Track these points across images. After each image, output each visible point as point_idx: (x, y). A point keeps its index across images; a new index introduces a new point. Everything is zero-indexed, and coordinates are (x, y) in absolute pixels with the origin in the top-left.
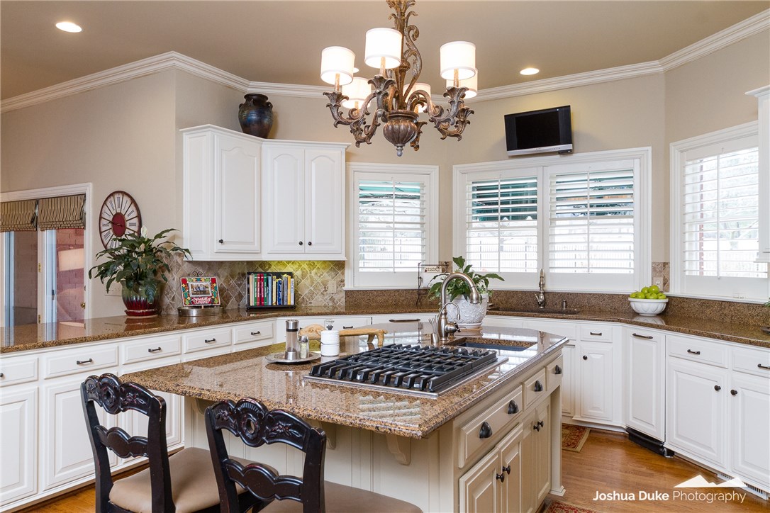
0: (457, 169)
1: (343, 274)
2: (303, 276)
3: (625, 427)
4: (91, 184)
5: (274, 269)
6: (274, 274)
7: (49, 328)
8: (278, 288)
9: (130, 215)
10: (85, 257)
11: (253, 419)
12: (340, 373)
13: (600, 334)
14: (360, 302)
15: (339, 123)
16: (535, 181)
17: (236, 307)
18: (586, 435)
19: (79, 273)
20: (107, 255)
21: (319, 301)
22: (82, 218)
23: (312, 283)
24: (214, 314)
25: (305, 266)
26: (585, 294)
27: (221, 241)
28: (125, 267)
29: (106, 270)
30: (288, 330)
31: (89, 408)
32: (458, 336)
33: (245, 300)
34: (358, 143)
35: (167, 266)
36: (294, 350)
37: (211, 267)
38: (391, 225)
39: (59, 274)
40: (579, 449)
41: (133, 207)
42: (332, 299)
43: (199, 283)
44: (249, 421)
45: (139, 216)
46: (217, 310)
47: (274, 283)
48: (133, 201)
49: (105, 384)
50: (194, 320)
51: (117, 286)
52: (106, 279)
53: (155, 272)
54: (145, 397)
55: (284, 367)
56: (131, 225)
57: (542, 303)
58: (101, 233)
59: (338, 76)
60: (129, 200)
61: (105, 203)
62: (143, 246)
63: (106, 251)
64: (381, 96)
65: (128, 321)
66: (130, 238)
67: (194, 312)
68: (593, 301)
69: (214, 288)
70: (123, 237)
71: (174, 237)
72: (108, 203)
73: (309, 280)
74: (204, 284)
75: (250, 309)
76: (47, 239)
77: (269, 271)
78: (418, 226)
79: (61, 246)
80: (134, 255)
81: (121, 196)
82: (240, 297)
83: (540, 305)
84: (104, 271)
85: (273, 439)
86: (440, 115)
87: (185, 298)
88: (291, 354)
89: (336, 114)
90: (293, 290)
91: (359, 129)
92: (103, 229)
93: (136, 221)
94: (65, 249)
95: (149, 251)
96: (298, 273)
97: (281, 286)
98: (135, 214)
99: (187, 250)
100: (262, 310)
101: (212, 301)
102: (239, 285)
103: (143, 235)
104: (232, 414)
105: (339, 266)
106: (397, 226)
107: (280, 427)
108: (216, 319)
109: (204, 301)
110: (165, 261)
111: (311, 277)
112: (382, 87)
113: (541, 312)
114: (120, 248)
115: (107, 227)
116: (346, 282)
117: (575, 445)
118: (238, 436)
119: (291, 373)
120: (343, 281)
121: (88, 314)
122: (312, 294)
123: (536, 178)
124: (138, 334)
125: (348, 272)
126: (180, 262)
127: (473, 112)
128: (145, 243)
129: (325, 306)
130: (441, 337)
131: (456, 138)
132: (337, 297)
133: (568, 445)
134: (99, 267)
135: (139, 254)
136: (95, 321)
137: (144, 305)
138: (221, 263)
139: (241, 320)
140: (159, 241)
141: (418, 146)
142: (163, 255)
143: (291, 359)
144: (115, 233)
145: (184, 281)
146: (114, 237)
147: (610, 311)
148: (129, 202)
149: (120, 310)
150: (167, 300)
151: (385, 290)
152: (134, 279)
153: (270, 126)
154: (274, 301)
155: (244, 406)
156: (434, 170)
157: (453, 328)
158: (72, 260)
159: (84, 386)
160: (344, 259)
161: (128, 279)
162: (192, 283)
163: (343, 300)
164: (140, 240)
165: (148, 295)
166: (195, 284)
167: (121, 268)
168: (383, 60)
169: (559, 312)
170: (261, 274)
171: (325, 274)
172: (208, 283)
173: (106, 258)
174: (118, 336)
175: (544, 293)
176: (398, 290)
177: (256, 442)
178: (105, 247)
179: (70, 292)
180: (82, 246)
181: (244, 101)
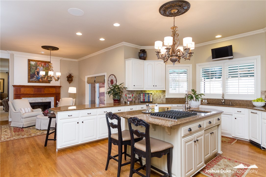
0: (197, 65)
1: (165, 94)
2: (155, 94)
3: (249, 140)
4: (106, 73)
5: (147, 92)
6: (147, 93)
7: (98, 105)
8: (148, 97)
9: (114, 80)
10: (105, 89)
11: (136, 121)
12: (159, 115)
13: (241, 112)
14: (170, 101)
15: (159, 58)
16: (221, 67)
17: (138, 102)
18: (236, 141)
19: (104, 93)
20: (110, 89)
21: (159, 100)
22: (104, 81)
23: (157, 96)
24: (133, 103)
25: (155, 92)
26: (238, 100)
27: (134, 86)
28: (113, 92)
29: (110, 92)
30: (147, 106)
31: (107, 118)
32: (191, 110)
33: (140, 100)
34: (164, 62)
35: (122, 91)
36: (148, 110)
37: (132, 92)
38: (178, 81)
39: (100, 93)
40: (232, 144)
41: (115, 78)
42: (162, 100)
43: (129, 96)
44: (135, 121)
45: (116, 80)
46: (133, 102)
47: (147, 96)
48: (115, 77)
49: (110, 114)
50: (128, 104)
51: (112, 96)
52: (109, 94)
53: (120, 93)
54: (117, 117)
55: (145, 114)
56: (114, 82)
57: (223, 102)
58: (108, 84)
59: (158, 47)
60: (114, 76)
61: (109, 77)
62: (117, 87)
63: (109, 88)
64: (168, 52)
65: (114, 104)
66: (114, 85)
67: (128, 102)
68: (240, 102)
69: (133, 97)
70: (113, 85)
71: (124, 84)
72: (110, 77)
73: (156, 95)
74: (130, 96)
75: (141, 102)
76: (97, 85)
77: (146, 93)
78: (186, 81)
79: (100, 87)
80: (115, 89)
81: (112, 75)
82: (139, 99)
83: (223, 103)
84: (109, 93)
85: (140, 125)
86: (183, 55)
87: (126, 99)
88: (147, 111)
89: (158, 56)
90: (152, 98)
91: (165, 59)
92: (109, 83)
93: (115, 81)
94: (101, 88)
95: (118, 88)
96: (153, 93)
97: (149, 96)
98: (115, 79)
99: (127, 88)
100: (144, 102)
101: (132, 100)
102: (139, 96)
103: (117, 84)
104: (132, 120)
105: (164, 91)
106: (180, 81)
107: (141, 122)
108: (133, 104)
109: (130, 100)
110: (122, 90)
111: (157, 94)
112: (168, 50)
113: (223, 105)
114: (112, 87)
115: (109, 82)
116: (166, 96)
117: (231, 143)
118: (133, 124)
119: (147, 115)
120: (165, 95)
121: (105, 102)
122: (157, 99)
123: (222, 66)
124: (116, 107)
125: (166, 93)
126: (125, 90)
127: (193, 53)
128: (117, 86)
129: (160, 102)
130: (186, 109)
131: (189, 60)
132: (163, 100)
133: (229, 143)
134: (108, 92)
135: (116, 89)
136: (107, 104)
137: (117, 100)
138: (134, 91)
139: (139, 105)
140: (120, 86)
141: (180, 62)
142: (121, 89)
143: (147, 112)
144: (111, 84)
145: (126, 95)
146: (111, 85)
147: (246, 105)
148: (114, 77)
149: (112, 101)
150: (122, 100)
151: (177, 98)
152: (115, 94)
153: (146, 57)
154: (147, 100)
155: (134, 118)
156: (191, 66)
157: (189, 107)
158: (102, 90)
159: (106, 114)
160: (165, 90)
161: (114, 94)
162: (128, 95)
163: (165, 100)
164: (116, 85)
165: (118, 98)
166: (128, 96)
167: (112, 92)
168: (168, 44)
169: (229, 105)
170: (144, 94)
171: (160, 94)
172: (131, 96)
173: (109, 90)
174: (112, 107)
175: (224, 100)
176: (180, 98)
177: (137, 125)
178: (109, 87)
179: (102, 97)
180: (104, 87)
181: (140, 51)
